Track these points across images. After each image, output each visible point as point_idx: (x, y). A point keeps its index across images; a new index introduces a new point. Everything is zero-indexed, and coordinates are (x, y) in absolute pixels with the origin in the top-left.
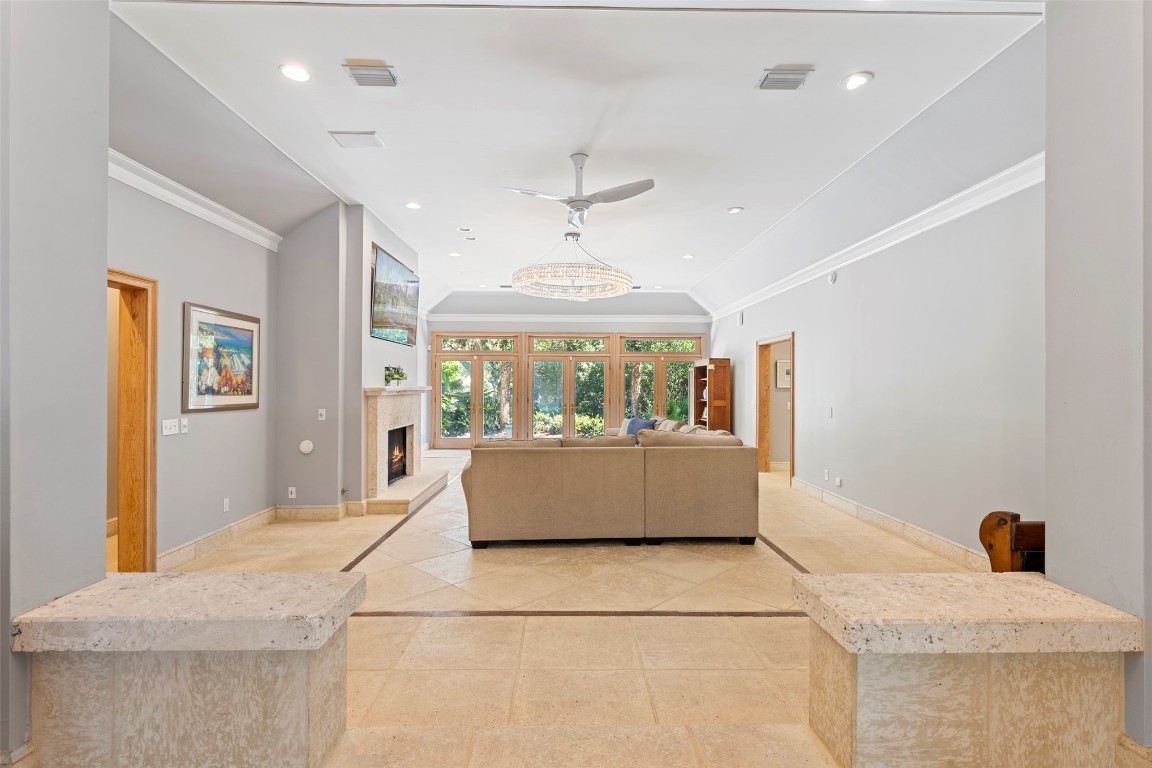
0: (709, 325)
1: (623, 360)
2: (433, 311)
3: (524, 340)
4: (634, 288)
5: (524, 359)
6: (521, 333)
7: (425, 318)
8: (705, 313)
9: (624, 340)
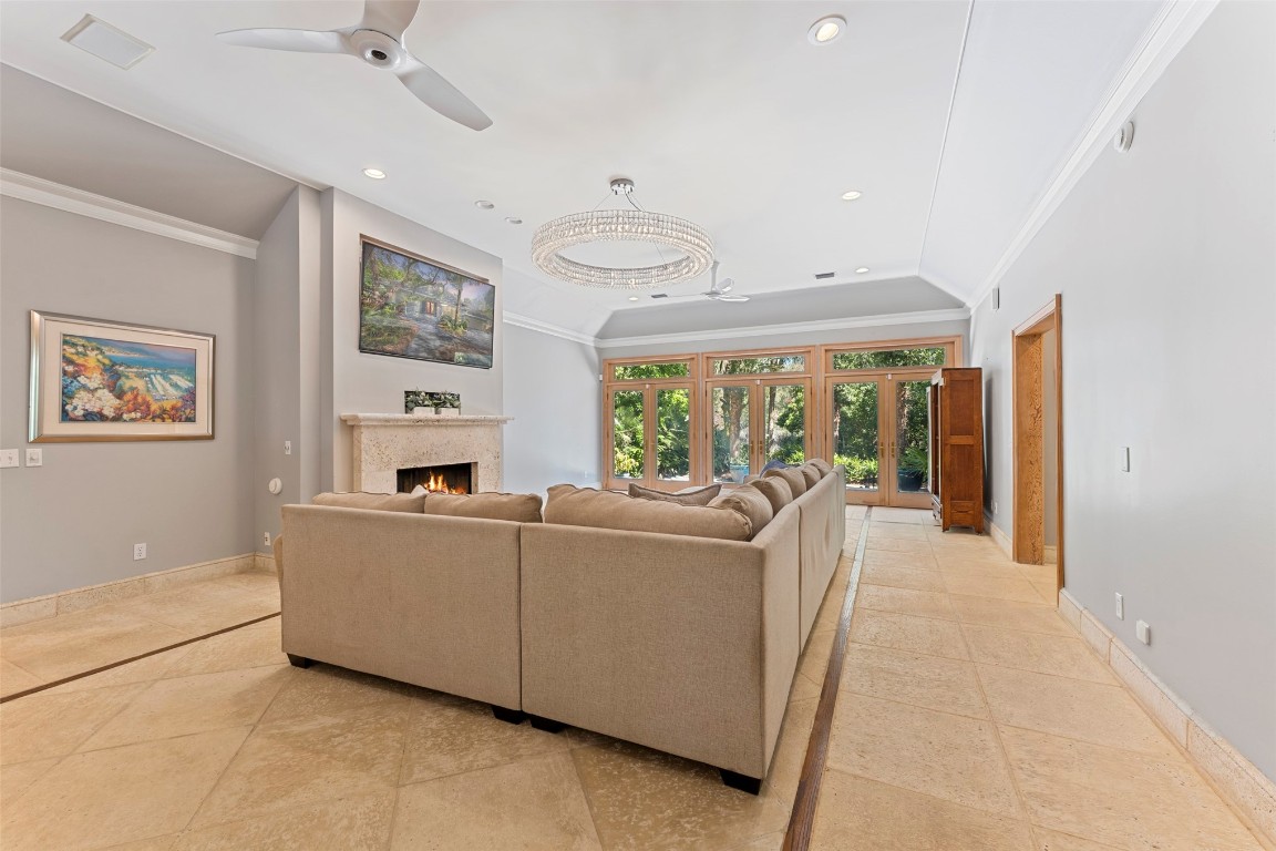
0: (968, 321)
1: (830, 381)
2: (601, 335)
3: (702, 364)
4: (819, 276)
5: (702, 385)
6: (697, 354)
7: (592, 344)
8: (959, 305)
9: (831, 354)
